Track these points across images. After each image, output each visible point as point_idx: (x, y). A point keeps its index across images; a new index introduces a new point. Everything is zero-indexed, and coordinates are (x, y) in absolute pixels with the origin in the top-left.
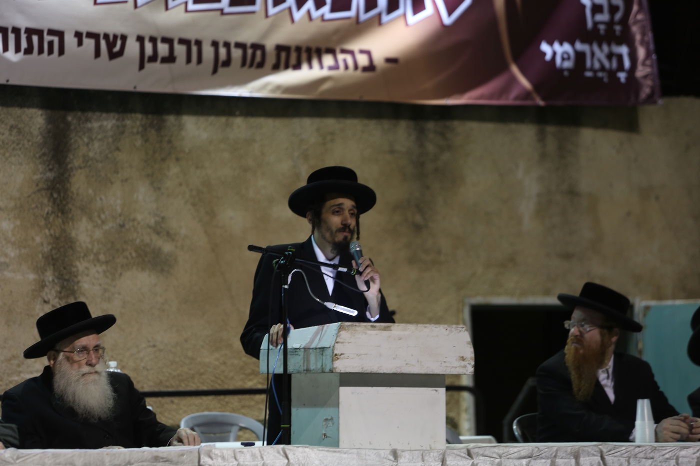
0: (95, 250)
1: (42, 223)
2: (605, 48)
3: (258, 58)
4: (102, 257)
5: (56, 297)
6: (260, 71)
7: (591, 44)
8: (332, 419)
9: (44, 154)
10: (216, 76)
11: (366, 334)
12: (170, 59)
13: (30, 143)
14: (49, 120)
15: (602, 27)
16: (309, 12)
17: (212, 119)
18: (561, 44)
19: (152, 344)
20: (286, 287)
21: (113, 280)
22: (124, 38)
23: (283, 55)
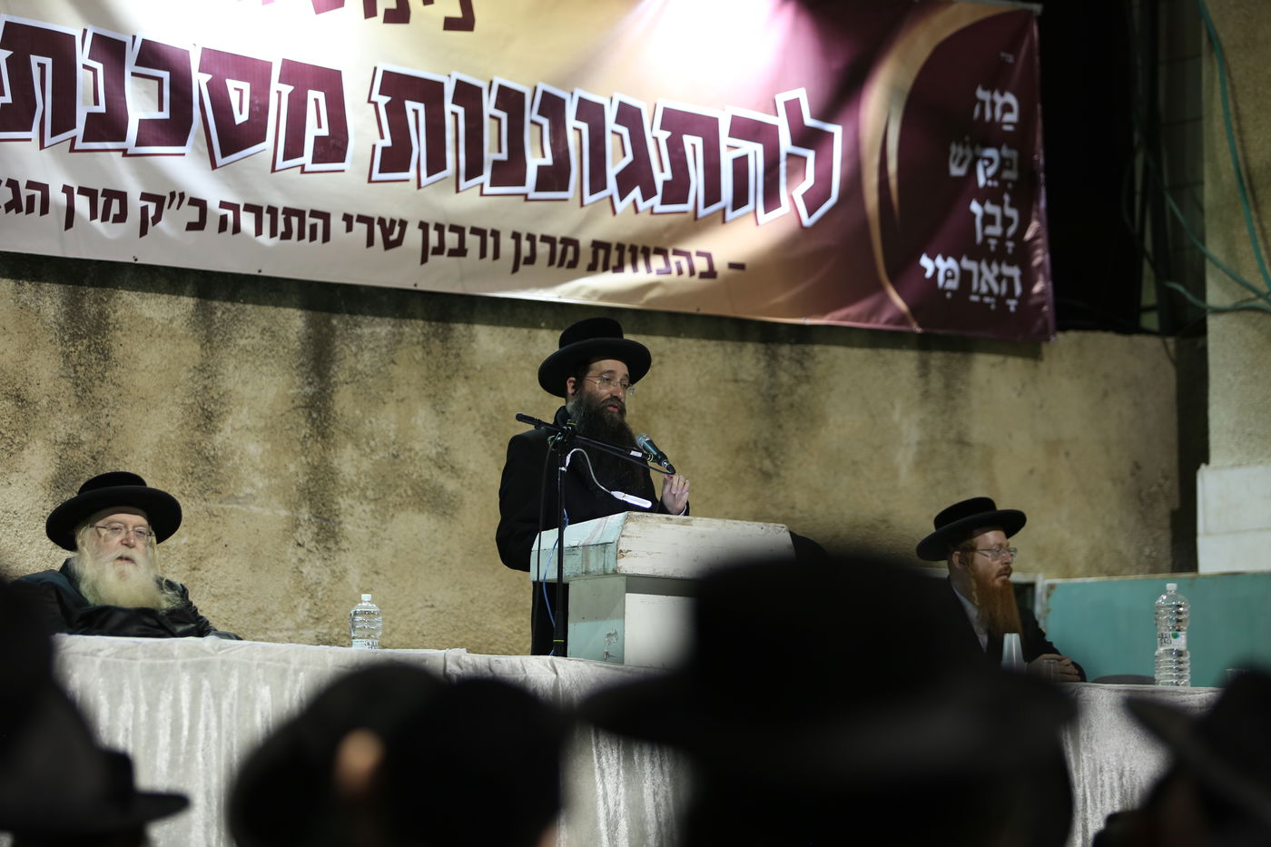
0: (361, 485)
1: (298, 448)
2: (995, 267)
3: (570, 256)
4: (370, 493)
5: (312, 540)
6: (571, 271)
7: (979, 262)
8: (616, 633)
9: (302, 365)
10: (516, 274)
11: (659, 527)
12: (460, 251)
13: (286, 350)
14: (310, 323)
15: (993, 242)
16: (634, 202)
17: (510, 330)
18: (945, 259)
19: (429, 604)
20: (563, 469)
21: (383, 522)
22: (403, 224)
23: (601, 253)
